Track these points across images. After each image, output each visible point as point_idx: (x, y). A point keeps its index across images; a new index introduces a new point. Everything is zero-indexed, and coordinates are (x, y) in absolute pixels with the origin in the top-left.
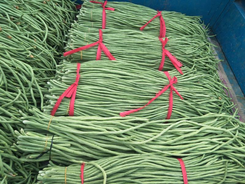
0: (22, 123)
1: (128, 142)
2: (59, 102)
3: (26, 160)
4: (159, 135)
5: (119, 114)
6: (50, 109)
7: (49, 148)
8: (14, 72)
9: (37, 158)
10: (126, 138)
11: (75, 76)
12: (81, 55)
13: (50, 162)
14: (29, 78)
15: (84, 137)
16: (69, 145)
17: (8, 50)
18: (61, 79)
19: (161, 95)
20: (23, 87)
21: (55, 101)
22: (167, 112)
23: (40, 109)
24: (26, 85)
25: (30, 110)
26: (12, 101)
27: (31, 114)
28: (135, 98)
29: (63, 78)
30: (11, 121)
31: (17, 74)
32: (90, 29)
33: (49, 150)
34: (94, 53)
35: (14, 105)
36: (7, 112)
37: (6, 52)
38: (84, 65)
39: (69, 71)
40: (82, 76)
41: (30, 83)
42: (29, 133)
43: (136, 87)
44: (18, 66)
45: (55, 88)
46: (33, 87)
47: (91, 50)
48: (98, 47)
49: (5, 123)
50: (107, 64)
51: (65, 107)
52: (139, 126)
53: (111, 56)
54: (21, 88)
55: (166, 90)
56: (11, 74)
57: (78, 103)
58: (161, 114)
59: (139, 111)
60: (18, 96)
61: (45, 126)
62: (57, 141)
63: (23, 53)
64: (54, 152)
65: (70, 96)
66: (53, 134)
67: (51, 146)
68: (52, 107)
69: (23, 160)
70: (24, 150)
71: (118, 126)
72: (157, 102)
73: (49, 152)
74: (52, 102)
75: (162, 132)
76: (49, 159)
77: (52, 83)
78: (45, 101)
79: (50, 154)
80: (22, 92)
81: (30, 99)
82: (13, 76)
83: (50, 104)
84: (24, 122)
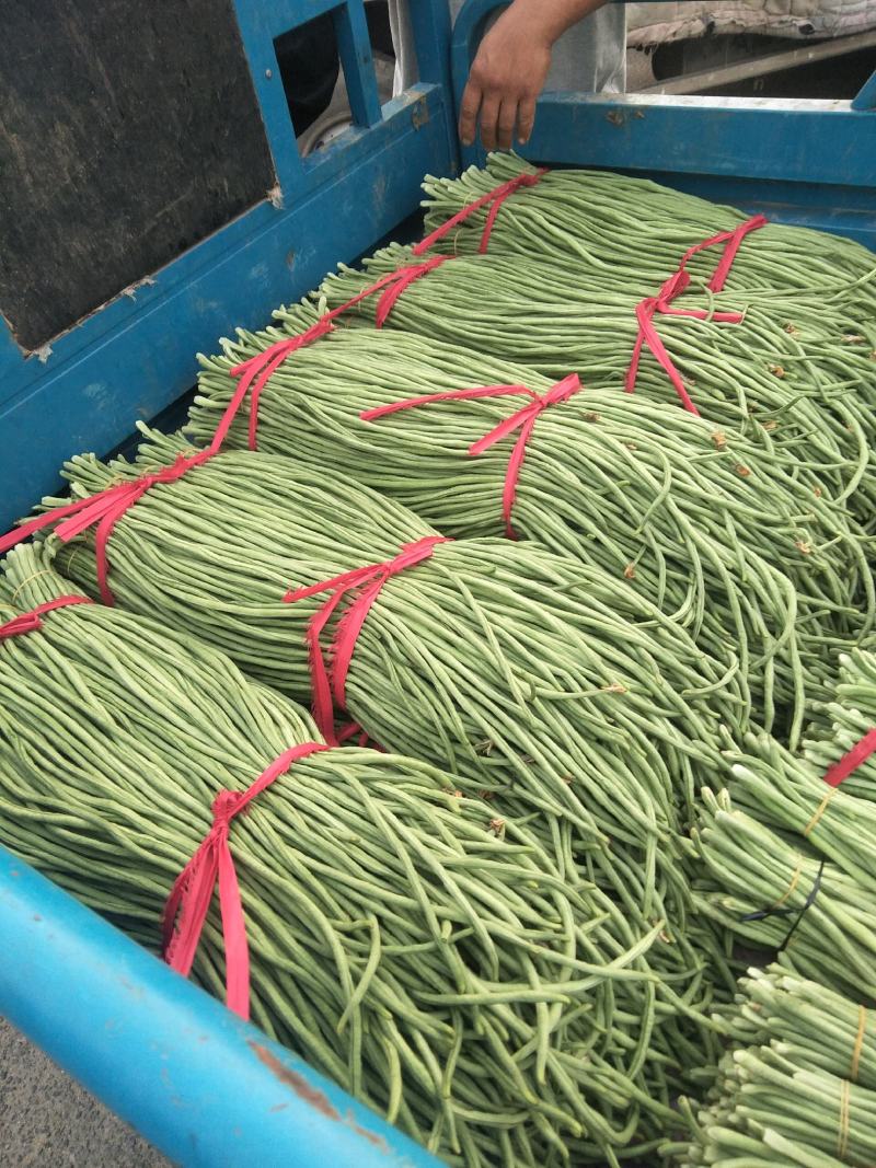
0: (725, 770)
2: (872, 744)
3: (706, 907)
6: (826, 756)
7: (803, 901)
8: (733, 592)
9: (742, 918)
13: (781, 955)
14: (775, 627)
17: (733, 515)
20: (746, 651)
21: (858, 736)
23: (786, 742)
24: (756, 645)
25: (750, 736)
26: (711, 687)
30: (695, 752)
31: (739, 598)
33: (794, 908)
35: (714, 702)
36: (690, 712)
41: (771, 645)
42: (740, 814)
44: (749, 574)
46: (778, 658)
49: (676, 749)
54: (738, 654)
56: (718, 597)
60: (728, 676)
61: (803, 816)
62: (838, 889)
63: (776, 532)
66: (825, 858)
67: (811, 898)
68: (838, 754)
69: (699, 902)
70: (715, 865)
73: (793, 917)
74: (845, 736)
76: (777, 944)
77: (858, 662)
78: (805, 720)
79: (795, 927)
80: (740, 668)
81: (759, 700)
82: (728, 606)
83: (832, 738)
84: (737, 770)
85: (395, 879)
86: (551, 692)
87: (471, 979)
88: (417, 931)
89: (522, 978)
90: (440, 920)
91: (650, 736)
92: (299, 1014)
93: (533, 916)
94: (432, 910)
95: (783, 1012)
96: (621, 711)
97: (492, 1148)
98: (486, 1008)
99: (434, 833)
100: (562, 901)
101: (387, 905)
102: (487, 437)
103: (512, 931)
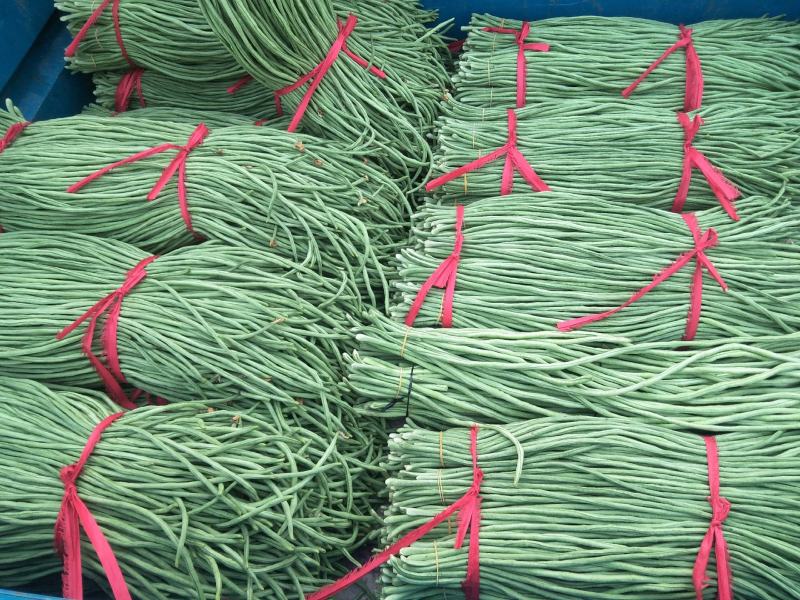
0: (354, 339)
1: (575, 390)
2: (421, 298)
3: (364, 412)
4: (656, 378)
5: (555, 325)
6: (404, 312)
7: (407, 391)
8: (332, 237)
9: (383, 410)
10: (570, 380)
11: (452, 237)
12: (466, 184)
13: (408, 420)
14: (360, 248)
15: (475, 372)
16: (444, 387)
17: (320, 192)
18: (423, 247)
19: (669, 278)
20: (350, 267)
21: (413, 296)
22: (684, 321)
23: (383, 311)
24: (354, 262)
25: (365, 313)
26: (334, 297)
27: (366, 322)
28: (597, 288)
29: (427, 243)
30: (336, 336)
31: (337, 240)
32: (484, 112)
33: (405, 395)
34: (496, 176)
35: (339, 304)
36: (326, 316)
37: (316, 195)
38: (472, 210)
39: (440, 227)
40: (469, 236)
41: (362, 258)
42: (367, 359)
43: (600, 259)
44: (339, 224)
45: (411, 267)
46: (368, 265)
47: (490, 169)
48: (507, 161)
49: (325, 339)
50: (526, 205)
51: (433, 308)
52: (603, 354)
53: (538, 181)
54: (346, 269)
55: (684, 264)
56: (326, 241)
57: (460, 299)
58: (667, 326)
59: (604, 319)
60: (343, 285)
61: (398, 348)
62: (421, 378)
63: (346, 194)
64: (417, 399)
65: (443, 283)
66: (413, 365)
67: (410, 388)
68: (407, 308)
69: (359, 410)
70: (360, 390)
71: (552, 351)
72: (656, 296)
73: (406, 399)
74: (408, 298)
75: (666, 372)
76: (405, 414)
77: (405, 257)
78: (391, 293)
79: (408, 404)
80: (349, 277)
81: (363, 290)
82: (331, 244)
83: (402, 301)
84: (359, 337)
85: (184, 475)
86: (243, 335)
87: (244, 506)
88: (205, 496)
89: (271, 493)
90: (216, 485)
91: (308, 338)
92: (156, 565)
93: (268, 460)
94: (209, 483)
95: (407, 451)
96: (287, 330)
97: (284, 577)
98: (256, 517)
99: (199, 440)
100: (282, 445)
101: (186, 490)
102: (159, 183)
103: (258, 473)
